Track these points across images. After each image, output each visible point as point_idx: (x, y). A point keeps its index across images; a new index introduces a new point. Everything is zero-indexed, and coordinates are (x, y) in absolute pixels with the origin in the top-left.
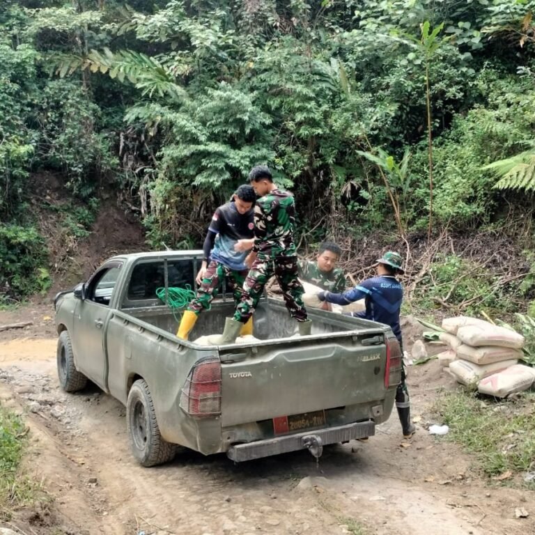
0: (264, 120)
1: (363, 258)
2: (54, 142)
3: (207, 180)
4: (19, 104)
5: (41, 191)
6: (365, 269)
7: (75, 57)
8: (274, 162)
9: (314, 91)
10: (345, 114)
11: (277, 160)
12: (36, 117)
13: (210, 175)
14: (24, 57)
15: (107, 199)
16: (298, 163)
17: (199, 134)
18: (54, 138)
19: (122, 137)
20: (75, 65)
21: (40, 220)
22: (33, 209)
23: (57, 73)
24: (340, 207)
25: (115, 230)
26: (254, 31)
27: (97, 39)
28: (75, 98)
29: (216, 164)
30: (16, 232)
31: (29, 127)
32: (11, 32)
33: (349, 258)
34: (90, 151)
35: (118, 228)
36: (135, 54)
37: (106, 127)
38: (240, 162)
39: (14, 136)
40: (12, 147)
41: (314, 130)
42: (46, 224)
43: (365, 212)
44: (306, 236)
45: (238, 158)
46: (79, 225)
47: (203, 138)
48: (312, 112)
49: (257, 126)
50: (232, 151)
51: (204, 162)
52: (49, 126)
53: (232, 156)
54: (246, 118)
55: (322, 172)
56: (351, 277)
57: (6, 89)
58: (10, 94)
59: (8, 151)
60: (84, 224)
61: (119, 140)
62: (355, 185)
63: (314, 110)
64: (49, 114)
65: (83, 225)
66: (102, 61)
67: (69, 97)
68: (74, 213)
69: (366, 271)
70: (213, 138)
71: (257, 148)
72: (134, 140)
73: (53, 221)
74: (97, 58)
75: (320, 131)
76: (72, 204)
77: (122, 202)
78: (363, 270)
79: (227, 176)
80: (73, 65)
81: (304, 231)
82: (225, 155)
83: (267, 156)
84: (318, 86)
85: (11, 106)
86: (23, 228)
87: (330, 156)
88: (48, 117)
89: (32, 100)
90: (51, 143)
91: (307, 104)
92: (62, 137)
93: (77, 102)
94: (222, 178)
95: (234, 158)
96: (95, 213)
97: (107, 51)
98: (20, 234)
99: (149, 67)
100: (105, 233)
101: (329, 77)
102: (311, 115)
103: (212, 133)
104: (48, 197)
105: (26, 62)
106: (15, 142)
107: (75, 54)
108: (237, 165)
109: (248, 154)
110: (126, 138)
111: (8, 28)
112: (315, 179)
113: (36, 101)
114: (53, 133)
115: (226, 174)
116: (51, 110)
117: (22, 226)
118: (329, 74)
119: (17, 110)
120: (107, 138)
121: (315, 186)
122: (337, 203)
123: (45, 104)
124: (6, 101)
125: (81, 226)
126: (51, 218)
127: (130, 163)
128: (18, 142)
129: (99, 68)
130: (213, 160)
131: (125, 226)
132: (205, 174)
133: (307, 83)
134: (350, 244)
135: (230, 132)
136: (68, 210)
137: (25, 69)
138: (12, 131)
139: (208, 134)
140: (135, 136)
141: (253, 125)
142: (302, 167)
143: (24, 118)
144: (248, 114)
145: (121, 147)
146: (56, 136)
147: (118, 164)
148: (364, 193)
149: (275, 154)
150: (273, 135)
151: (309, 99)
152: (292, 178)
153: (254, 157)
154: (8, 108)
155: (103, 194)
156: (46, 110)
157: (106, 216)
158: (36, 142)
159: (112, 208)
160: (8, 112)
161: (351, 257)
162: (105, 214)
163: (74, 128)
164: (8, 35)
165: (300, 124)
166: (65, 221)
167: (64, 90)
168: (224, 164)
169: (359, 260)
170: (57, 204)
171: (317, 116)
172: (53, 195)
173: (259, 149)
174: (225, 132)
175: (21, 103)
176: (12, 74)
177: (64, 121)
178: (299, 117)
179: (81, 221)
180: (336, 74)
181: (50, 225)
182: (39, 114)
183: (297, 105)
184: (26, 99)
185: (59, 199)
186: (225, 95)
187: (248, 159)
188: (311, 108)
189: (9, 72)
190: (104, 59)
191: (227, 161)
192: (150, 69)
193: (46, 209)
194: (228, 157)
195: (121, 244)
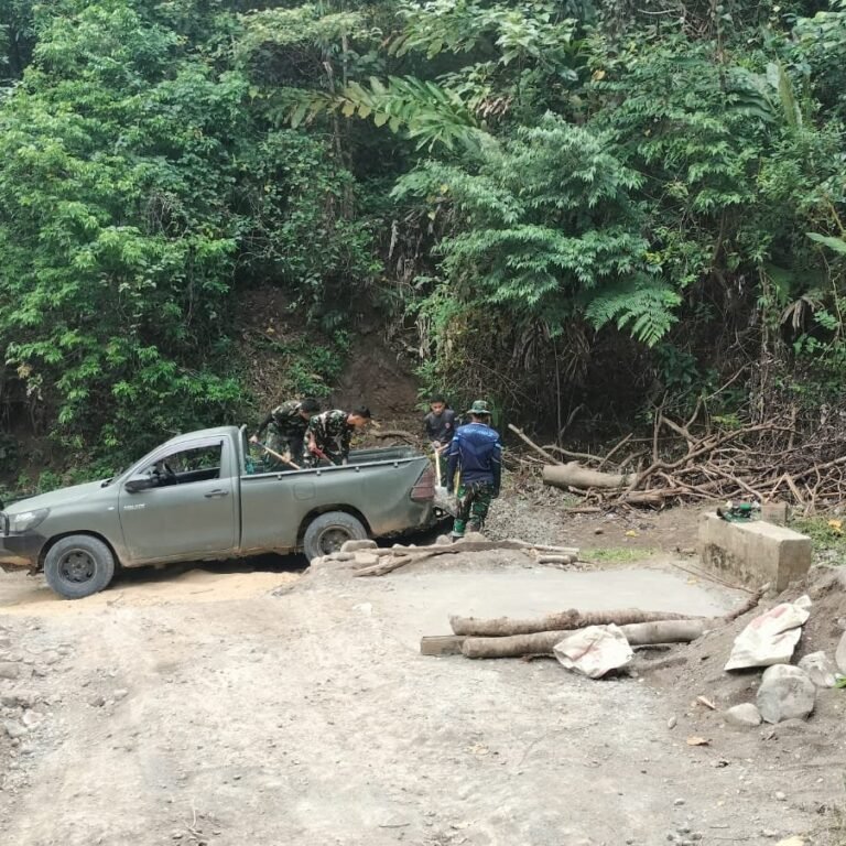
0: (625, 180)
1: (819, 445)
2: (272, 234)
3: (514, 293)
4: (217, 171)
5: (261, 320)
6: (820, 466)
7: (320, 95)
8: (644, 259)
9: (727, 123)
10: (785, 163)
11: (650, 256)
12: (246, 193)
13: (521, 285)
14: (225, 92)
15: (368, 333)
16: (693, 261)
17: (504, 210)
18: (273, 228)
19: (394, 229)
20: (319, 106)
21: (253, 368)
22: (243, 349)
23: (286, 120)
24: (777, 345)
25: (379, 387)
26: (624, 27)
27: (359, 63)
28: (308, 160)
29: (532, 264)
30: (205, 386)
31: (233, 209)
32: (214, 54)
33: (790, 444)
34: (333, 250)
35: (386, 383)
36: (414, 81)
37: (367, 212)
38: (576, 259)
39: (205, 225)
40: (200, 241)
41: (724, 197)
42: (262, 374)
43: (829, 355)
44: (709, 403)
45: (573, 252)
46: (315, 376)
47: (510, 217)
48: (723, 163)
49: (612, 192)
50: (564, 241)
51: (512, 260)
52: (266, 210)
53: (562, 249)
54: (589, 176)
55: (742, 277)
56: (791, 483)
57: (195, 146)
58: (202, 155)
59: (192, 248)
60: (325, 375)
61: (389, 232)
62: (810, 303)
63: (726, 159)
64: (267, 189)
65: (323, 375)
66: (365, 99)
67: (300, 158)
68: (309, 357)
69: (823, 472)
70: (532, 217)
71: (611, 233)
72: (417, 232)
73: (273, 368)
74: (358, 95)
75: (736, 198)
76: (307, 341)
77: (393, 339)
78: (816, 468)
79: (553, 284)
80: (313, 107)
81: (704, 390)
82: (551, 248)
83: (631, 247)
84: (735, 114)
85: (204, 174)
86: (218, 379)
87: (756, 248)
88: (266, 193)
89: (240, 165)
90: (268, 236)
91: (710, 148)
92: (287, 226)
93: (313, 167)
94: (541, 290)
95: (565, 253)
96: (345, 358)
97: (375, 82)
98: (211, 388)
99: (438, 103)
100: (362, 392)
101: (760, 97)
102: (719, 168)
103: (529, 210)
104: (270, 330)
105: (229, 101)
106: (207, 234)
107: (321, 88)
108: (571, 264)
109: (592, 244)
110: (402, 229)
111: (209, 48)
112: (729, 293)
113: (244, 168)
114: (272, 219)
115: (549, 282)
116: (270, 181)
117: (218, 375)
118: (760, 91)
119: (213, 181)
120: (366, 229)
121: (728, 307)
122: (771, 339)
123: (261, 171)
124: (194, 167)
125: (319, 377)
126: (271, 364)
127: (407, 273)
128: (211, 235)
129: (356, 110)
130: (527, 256)
131: (397, 380)
132: (514, 282)
133: (714, 110)
134: (793, 418)
135: (560, 204)
136: (301, 351)
137: (227, 112)
138: (202, 215)
139: (522, 211)
140: (417, 226)
141: (605, 189)
142: (699, 267)
143: (224, 196)
144: (594, 169)
145: (392, 244)
146: (277, 225)
147: (382, 273)
148: (823, 317)
149: (646, 244)
150: (648, 211)
151: (715, 139)
152: (676, 288)
153: (604, 250)
154: (197, 177)
155: (361, 326)
156: (262, 182)
157: (366, 362)
158: (243, 234)
159: (376, 349)
160: (198, 184)
161: (795, 443)
162: (364, 358)
163: (306, 211)
164: (208, 59)
165: (695, 188)
166: (293, 370)
167: (293, 147)
168: (545, 263)
169: (809, 450)
170: (284, 341)
171: (733, 169)
172: (278, 327)
173: (615, 236)
174: (553, 204)
175: (220, 169)
176: (207, 121)
177: (290, 199)
178: (695, 172)
179: (319, 369)
180: (774, 90)
181: (268, 375)
182: (251, 188)
183: (690, 149)
184: (231, 163)
185: (287, 332)
186: (550, 134)
187: (592, 254)
188: (718, 153)
189: (202, 119)
190: (369, 95)
191: (553, 257)
192: (440, 107)
193: (264, 349)
194: (555, 251)
195: (389, 411)
